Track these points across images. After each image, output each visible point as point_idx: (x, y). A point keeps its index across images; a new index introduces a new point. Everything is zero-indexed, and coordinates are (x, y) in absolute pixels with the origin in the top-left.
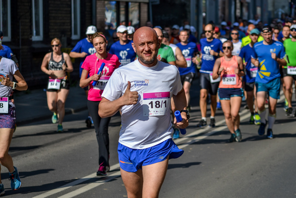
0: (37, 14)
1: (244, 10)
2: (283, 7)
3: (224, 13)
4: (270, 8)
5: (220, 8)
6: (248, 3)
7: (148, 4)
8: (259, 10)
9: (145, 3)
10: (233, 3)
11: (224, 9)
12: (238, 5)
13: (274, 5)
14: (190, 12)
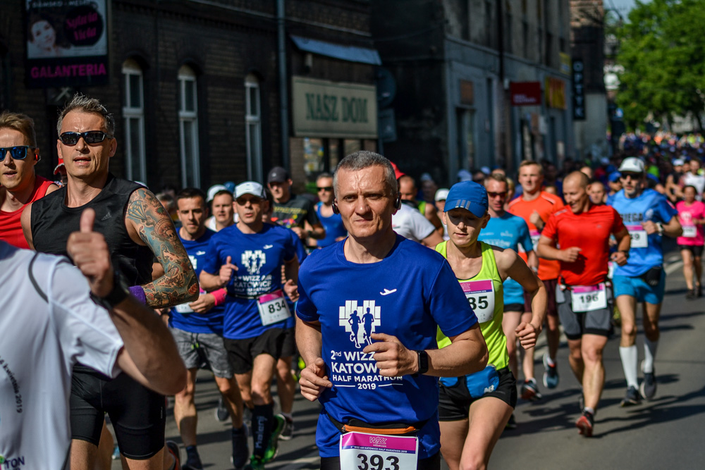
0: (189, 166)
1: (538, 147)
2: (599, 142)
3: (503, 153)
4: (578, 145)
5: (497, 144)
6: (543, 136)
7: (376, 141)
8: (561, 148)
9: (371, 140)
10: (518, 136)
11: (503, 147)
12: (527, 138)
13: (583, 140)
14: (447, 153)
